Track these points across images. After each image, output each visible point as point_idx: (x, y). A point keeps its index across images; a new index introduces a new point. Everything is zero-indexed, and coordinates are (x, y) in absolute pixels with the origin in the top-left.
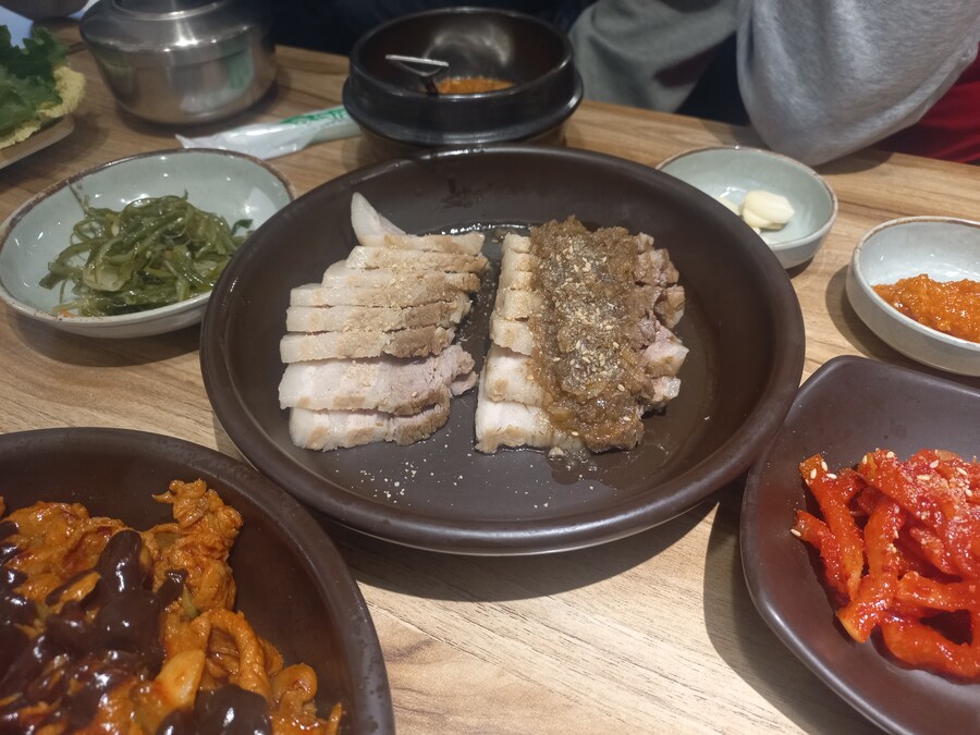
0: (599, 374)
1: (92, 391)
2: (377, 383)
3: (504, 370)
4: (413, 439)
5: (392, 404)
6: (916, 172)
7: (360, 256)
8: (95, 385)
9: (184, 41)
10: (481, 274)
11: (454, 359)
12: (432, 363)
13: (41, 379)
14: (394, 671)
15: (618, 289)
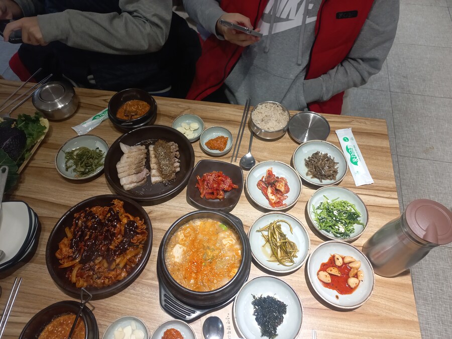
0: (167, 170)
1: (85, 188)
2: (134, 178)
3: (154, 172)
4: (142, 184)
5: (138, 181)
6: (225, 108)
7: (125, 156)
8: (85, 187)
9: (60, 106)
10: (146, 153)
11: (145, 171)
12: (142, 172)
13: (75, 188)
14: (149, 215)
15: (168, 155)
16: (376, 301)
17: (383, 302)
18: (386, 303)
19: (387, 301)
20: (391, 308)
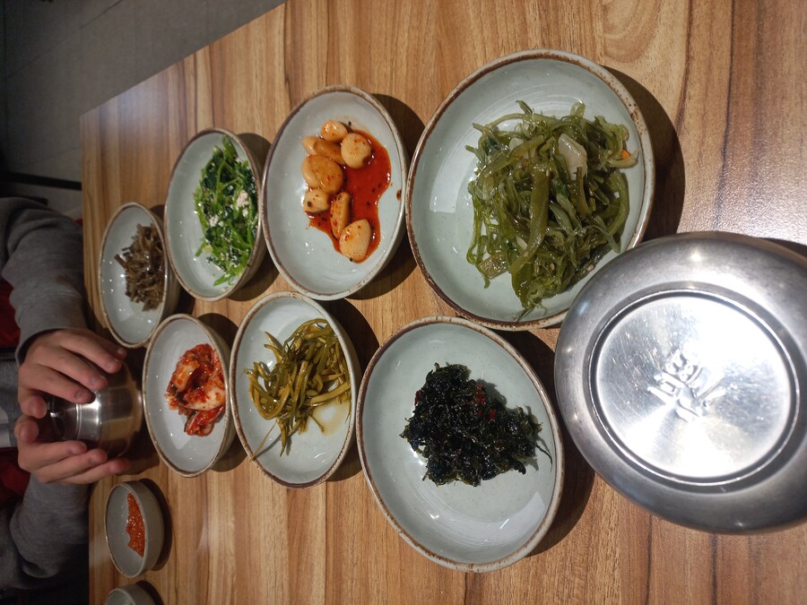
16: (404, 59)
17: (404, 38)
18: (406, 27)
19: (399, 26)
20: (415, 11)
